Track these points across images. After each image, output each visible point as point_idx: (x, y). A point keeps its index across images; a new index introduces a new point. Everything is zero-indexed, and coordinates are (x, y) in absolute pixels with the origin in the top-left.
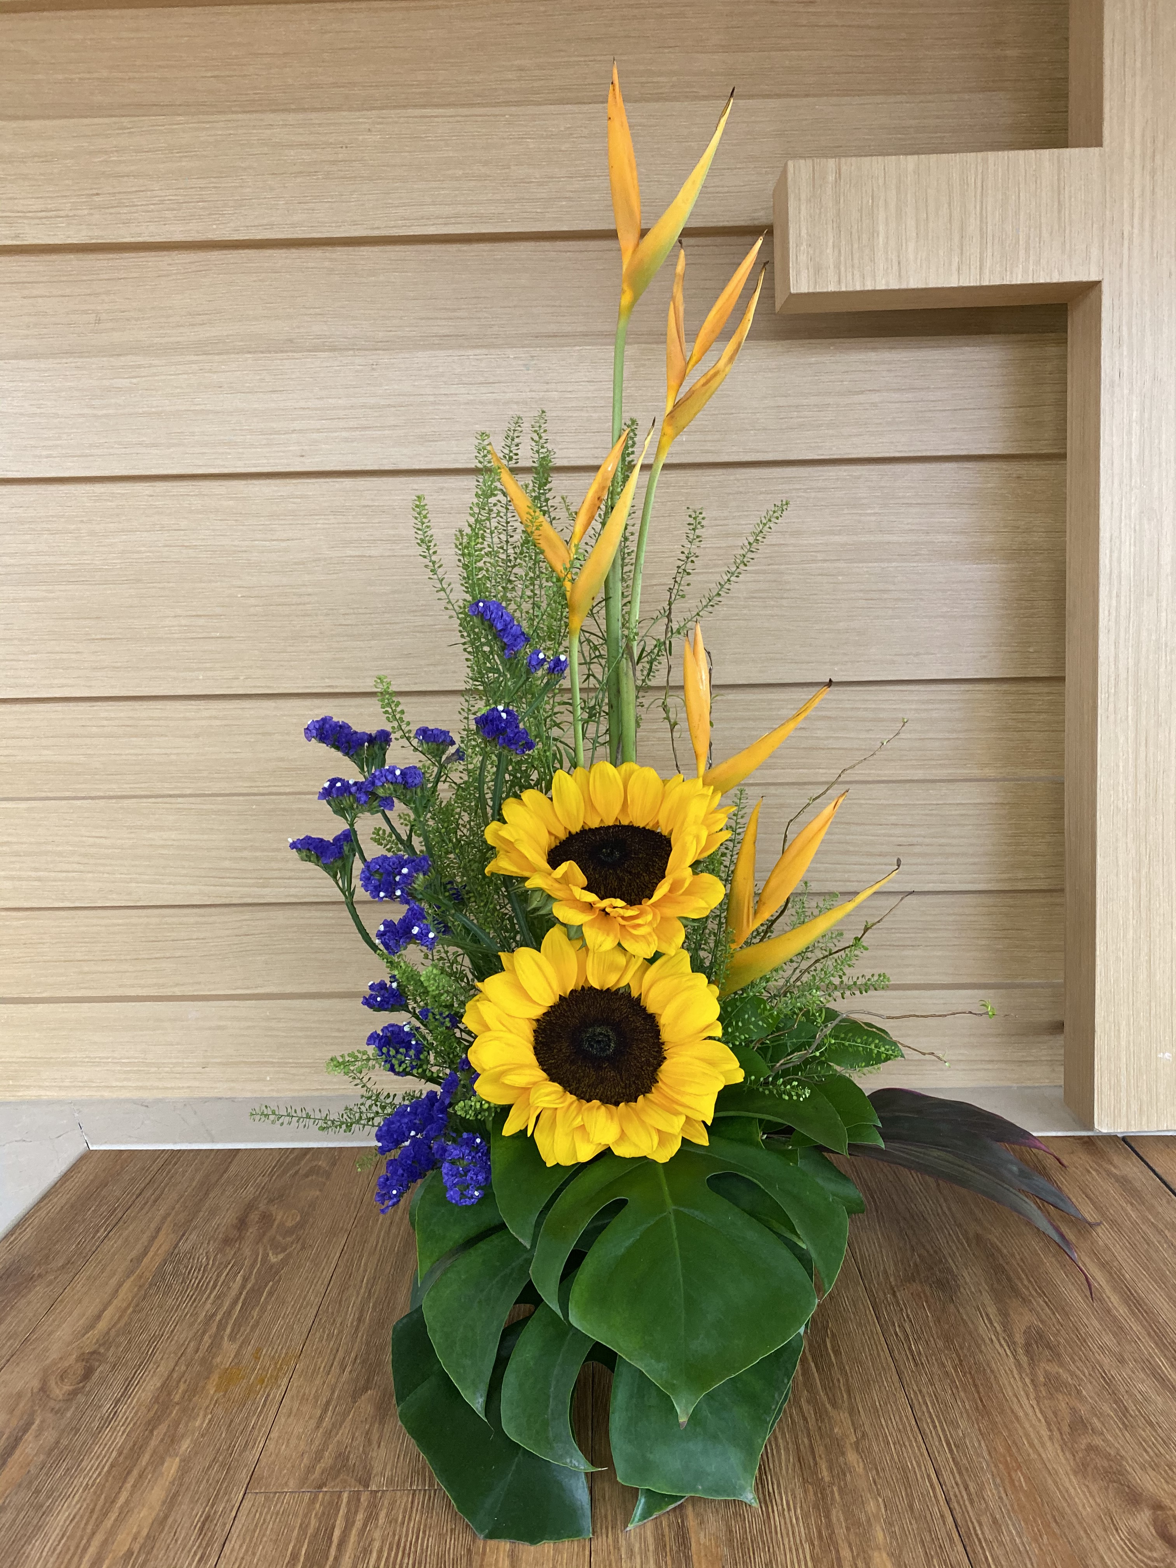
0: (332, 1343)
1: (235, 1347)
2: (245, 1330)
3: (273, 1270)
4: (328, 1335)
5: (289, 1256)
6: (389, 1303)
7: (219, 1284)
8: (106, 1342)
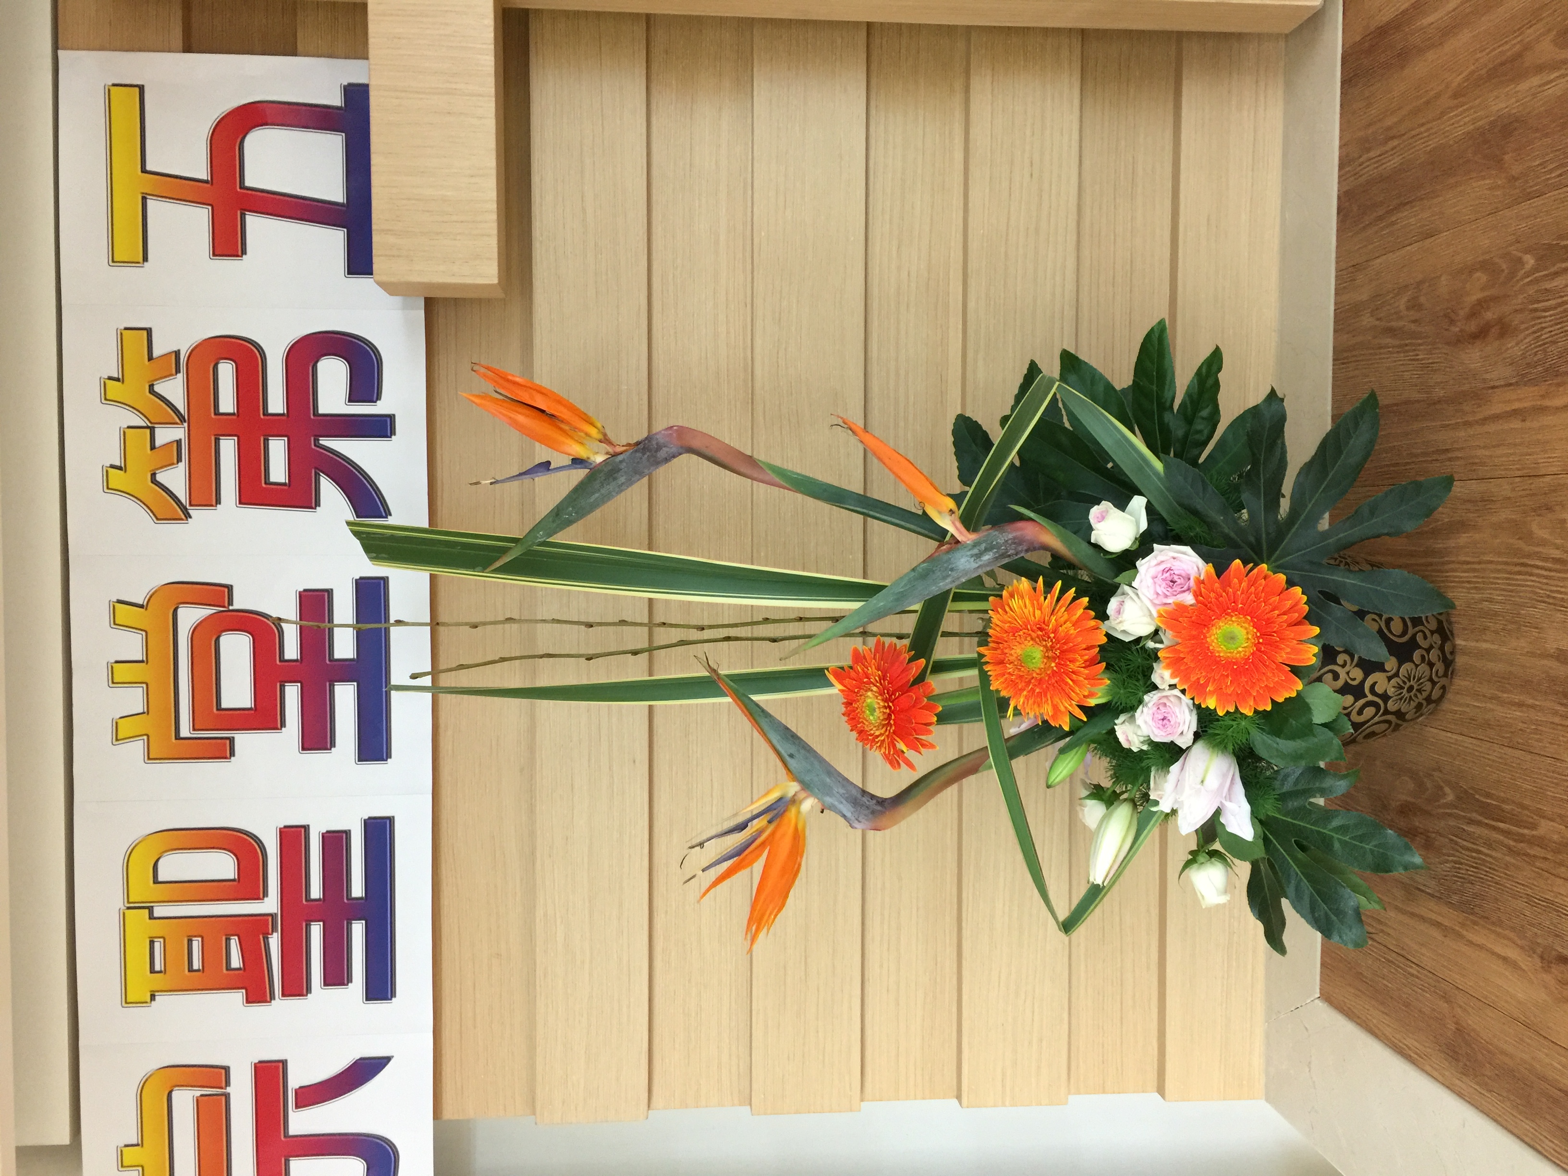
0: (1547, 730)
1: (1542, 821)
2: (1527, 816)
3: (1462, 795)
4: (1536, 734)
5: (1448, 783)
6: (1503, 678)
7: (1475, 847)
8: (1531, 949)
